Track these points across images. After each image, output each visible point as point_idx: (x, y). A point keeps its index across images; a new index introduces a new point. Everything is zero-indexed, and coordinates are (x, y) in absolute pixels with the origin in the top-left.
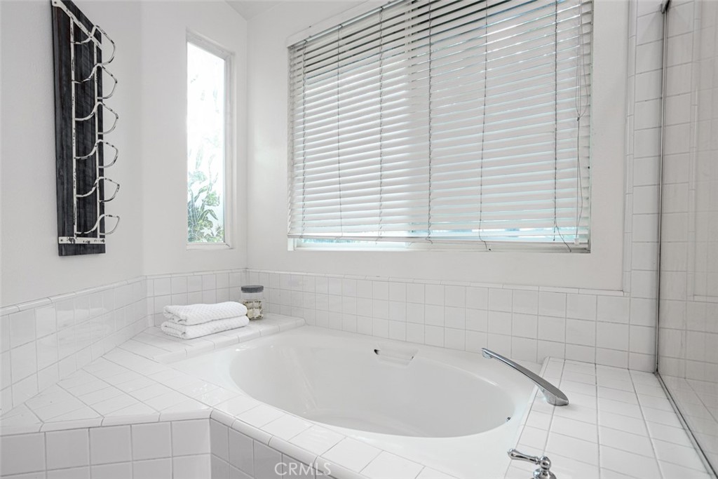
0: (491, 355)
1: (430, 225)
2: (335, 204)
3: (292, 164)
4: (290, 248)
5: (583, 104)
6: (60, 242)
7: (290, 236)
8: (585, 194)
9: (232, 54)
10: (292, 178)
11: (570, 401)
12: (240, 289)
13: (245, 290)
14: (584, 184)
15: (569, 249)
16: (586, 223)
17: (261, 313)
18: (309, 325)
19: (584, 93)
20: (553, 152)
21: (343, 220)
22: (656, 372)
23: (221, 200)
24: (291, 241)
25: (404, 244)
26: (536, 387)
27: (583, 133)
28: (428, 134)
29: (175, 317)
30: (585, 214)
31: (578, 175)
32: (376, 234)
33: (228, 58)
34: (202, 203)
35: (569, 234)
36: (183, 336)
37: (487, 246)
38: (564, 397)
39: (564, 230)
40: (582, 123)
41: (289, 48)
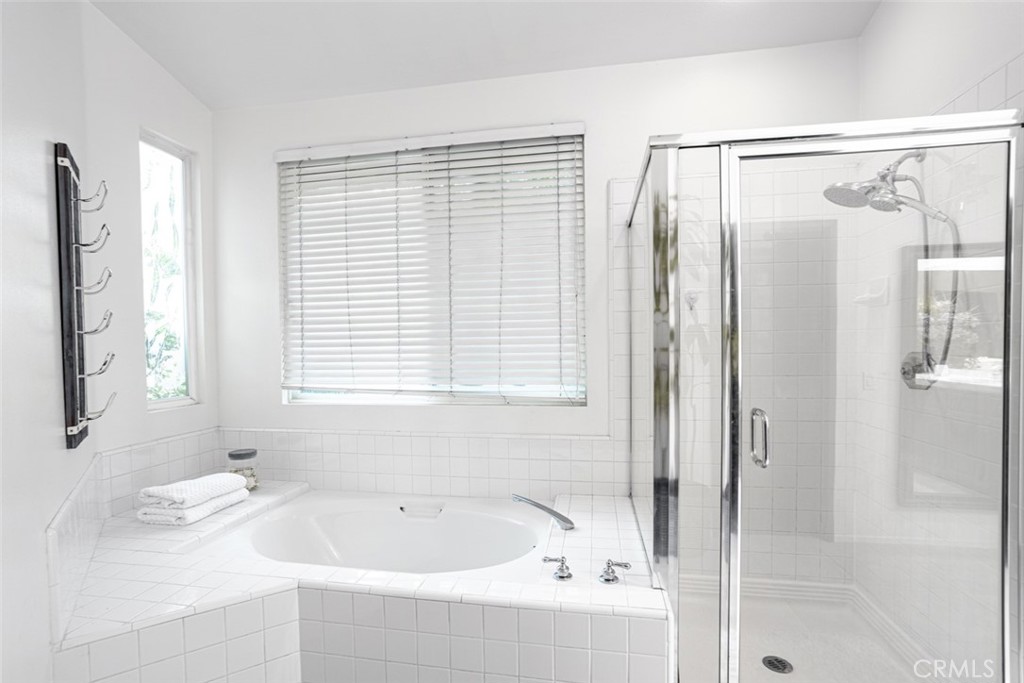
0: (520, 499)
1: (451, 379)
2: (346, 353)
3: (286, 302)
4: (285, 402)
5: (580, 283)
6: (69, 433)
7: (283, 388)
8: (583, 358)
9: (192, 153)
10: (286, 319)
11: (576, 525)
12: (227, 456)
13: (234, 456)
14: (582, 349)
15: (572, 403)
16: (582, 381)
17: (256, 482)
18: (315, 489)
19: (580, 274)
20: (558, 320)
21: (355, 371)
22: (630, 496)
23: (182, 342)
24: (285, 393)
25: (426, 398)
26: (553, 520)
27: (580, 307)
28: (448, 290)
29: (162, 501)
30: (582, 374)
31: (577, 341)
32: (396, 387)
33: (188, 158)
34: (159, 347)
35: (571, 391)
36: (178, 522)
37: (506, 401)
38: (572, 523)
39: (567, 388)
40: (580, 299)
41: (279, 164)
